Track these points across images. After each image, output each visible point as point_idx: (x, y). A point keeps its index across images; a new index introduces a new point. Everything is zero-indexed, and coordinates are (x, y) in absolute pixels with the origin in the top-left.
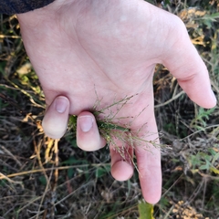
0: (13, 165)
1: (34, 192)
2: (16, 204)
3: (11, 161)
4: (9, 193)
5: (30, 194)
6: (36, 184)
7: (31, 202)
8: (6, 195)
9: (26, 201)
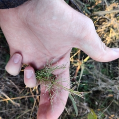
0: (15, 91)
1: (27, 107)
2: (17, 113)
3: (14, 89)
4: (13, 107)
5: (25, 108)
6: (28, 102)
7: (25, 112)
8: (11, 108)
9: (22, 112)
